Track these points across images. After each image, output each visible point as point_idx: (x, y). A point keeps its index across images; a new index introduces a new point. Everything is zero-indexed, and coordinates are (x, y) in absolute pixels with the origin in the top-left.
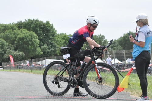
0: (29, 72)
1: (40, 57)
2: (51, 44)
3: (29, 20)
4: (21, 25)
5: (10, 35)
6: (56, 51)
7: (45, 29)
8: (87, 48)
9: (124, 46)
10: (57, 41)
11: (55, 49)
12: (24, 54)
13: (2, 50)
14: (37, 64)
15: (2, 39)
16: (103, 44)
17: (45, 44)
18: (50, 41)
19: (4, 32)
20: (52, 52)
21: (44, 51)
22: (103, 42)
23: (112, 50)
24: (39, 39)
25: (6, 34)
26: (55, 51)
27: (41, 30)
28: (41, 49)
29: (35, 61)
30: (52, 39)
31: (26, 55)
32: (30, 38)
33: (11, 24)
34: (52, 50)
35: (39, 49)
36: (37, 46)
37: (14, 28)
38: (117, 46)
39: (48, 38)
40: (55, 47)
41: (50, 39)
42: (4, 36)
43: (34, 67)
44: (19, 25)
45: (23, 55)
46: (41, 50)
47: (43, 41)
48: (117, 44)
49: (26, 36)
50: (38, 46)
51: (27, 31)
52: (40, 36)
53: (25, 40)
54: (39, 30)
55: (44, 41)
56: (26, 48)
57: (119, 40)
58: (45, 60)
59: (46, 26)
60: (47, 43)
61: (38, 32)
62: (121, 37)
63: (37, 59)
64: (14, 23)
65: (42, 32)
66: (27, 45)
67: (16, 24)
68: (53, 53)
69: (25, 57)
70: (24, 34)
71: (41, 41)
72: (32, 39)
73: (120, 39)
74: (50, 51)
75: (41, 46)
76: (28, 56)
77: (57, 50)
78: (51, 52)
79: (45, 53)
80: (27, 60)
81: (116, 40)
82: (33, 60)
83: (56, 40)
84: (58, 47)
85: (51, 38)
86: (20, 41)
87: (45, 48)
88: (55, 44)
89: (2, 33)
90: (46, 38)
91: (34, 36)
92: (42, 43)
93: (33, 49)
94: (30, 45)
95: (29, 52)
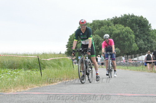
0: (125, 68)
2: (148, 40)
3: (125, 15)
4: (117, 20)
5: (106, 31)
6: (153, 46)
7: (141, 24)
11: (152, 45)
12: (120, 51)
13: (98, 46)
14: (133, 61)
15: (98, 36)
18: (146, 36)
19: (99, 29)
20: (149, 48)
25: (101, 30)
26: (151, 47)
27: (137, 25)
28: (137, 45)
29: (132, 58)
31: (122, 52)
32: (126, 34)
33: (107, 20)
34: (148, 46)
36: (133, 42)
37: (110, 24)
41: (146, 34)
42: (99, 32)
43: (130, 63)
44: (114, 21)
45: (118, 51)
47: (139, 37)
49: (122, 32)
50: (134, 41)
51: (123, 27)
53: (121, 36)
54: (135, 26)
55: (141, 37)
56: (121, 44)
58: (141, 56)
59: (142, 21)
61: (134, 27)
63: (133, 55)
64: (109, 19)
65: (138, 27)
66: (123, 42)
67: (112, 20)
70: (120, 29)
71: (137, 37)
72: (128, 35)
74: (146, 46)
75: (137, 42)
76: (124, 53)
78: (147, 48)
79: (141, 49)
80: (123, 56)
82: (129, 56)
86: (116, 37)
87: (141, 44)
89: (97, 29)
90: (142, 34)
92: (138, 39)
93: (129, 45)
94: (126, 41)
95: (124, 48)
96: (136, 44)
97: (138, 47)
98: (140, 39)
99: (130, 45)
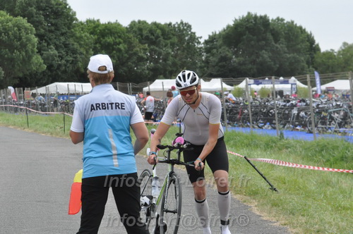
1: (42, 76)
2: (66, 46)
6: (78, 61)
7: (50, 10)
8: (150, 52)
9: (236, 47)
10: (81, 37)
11: (76, 58)
12: (3, 72)
14: (33, 94)
16: (188, 43)
17: (52, 46)
18: (63, 39)
20: (69, 65)
21: (50, 62)
22: (187, 38)
23: (209, 57)
24: (37, 35)
26: (74, 62)
27: (41, 12)
28: (43, 59)
30: (68, 35)
31: (7, 74)
32: (15, 33)
34: (67, 61)
35: (37, 59)
36: (33, 52)
38: (220, 47)
39: (58, 33)
40: (74, 52)
41: (63, 34)
46: (42, 61)
47: (45, 40)
48: (220, 42)
49: (7, 27)
50: (36, 50)
51: (8, 16)
52: (38, 26)
53: (3, 37)
54: (36, 13)
55: (50, 39)
56: (6, 56)
57: (224, 33)
59: (53, 3)
60: (55, 44)
61: (33, 17)
62: (228, 27)
65: (42, 16)
66: (9, 50)
68: (71, 68)
69: (5, 78)
71: (42, 40)
72: (20, 33)
73: (226, 32)
74: (63, 62)
75: (42, 52)
76: (12, 76)
77: (81, 59)
78: (65, 65)
79: (52, 68)
81: (217, 33)
83: (78, 35)
84: (81, 54)
85: (64, 31)
87: (52, 56)
88: (76, 46)
90: (52, 32)
91: (26, 29)
92: (44, 44)
93: (24, 59)
94: (16, 48)
95: (13, 66)
96: (39, 57)
97: (44, 63)
98: (49, 44)
99: (27, 59)
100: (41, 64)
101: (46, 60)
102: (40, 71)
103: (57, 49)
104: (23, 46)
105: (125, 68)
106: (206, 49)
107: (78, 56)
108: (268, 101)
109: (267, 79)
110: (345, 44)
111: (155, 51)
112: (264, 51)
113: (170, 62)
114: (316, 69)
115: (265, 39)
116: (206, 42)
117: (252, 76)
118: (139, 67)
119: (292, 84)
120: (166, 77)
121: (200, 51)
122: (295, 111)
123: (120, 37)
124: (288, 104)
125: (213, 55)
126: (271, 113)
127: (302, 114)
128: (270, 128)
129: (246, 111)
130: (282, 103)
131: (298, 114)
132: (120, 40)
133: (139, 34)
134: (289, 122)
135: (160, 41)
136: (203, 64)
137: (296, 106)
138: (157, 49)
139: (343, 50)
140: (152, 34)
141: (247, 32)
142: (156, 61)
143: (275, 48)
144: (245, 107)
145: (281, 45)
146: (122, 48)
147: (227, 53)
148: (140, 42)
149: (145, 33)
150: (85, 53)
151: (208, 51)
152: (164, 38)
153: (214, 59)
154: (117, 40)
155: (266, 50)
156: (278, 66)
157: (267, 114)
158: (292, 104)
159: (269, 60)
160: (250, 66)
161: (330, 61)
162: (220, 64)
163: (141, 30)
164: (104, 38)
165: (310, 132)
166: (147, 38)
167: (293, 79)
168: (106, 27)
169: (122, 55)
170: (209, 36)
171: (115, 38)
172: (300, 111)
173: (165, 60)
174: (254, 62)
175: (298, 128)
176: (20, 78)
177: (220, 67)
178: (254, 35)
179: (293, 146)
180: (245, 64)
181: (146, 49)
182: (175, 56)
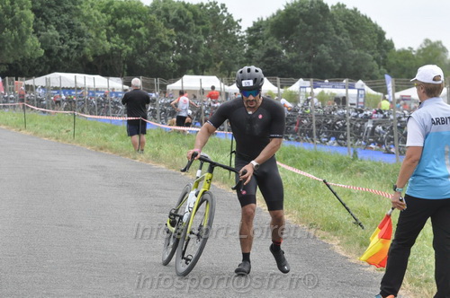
1: (37, 63)
8: (176, 40)
9: (287, 39)
10: (89, 18)
17: (51, 26)
21: (49, 46)
23: (253, 49)
24: (34, 10)
30: (74, 12)
35: (33, 42)
38: (267, 38)
39: (60, 8)
40: (81, 34)
46: (39, 45)
48: (267, 32)
57: (273, 20)
60: (56, 23)
62: (279, 12)
68: (75, 55)
73: (275, 18)
77: (88, 44)
81: (265, 19)
83: (85, 13)
85: (67, 6)
88: (83, 26)
100: (37, 48)
101: (44, 43)
102: (36, 57)
103: (58, 29)
104: (16, 24)
105: (144, 59)
106: (249, 39)
107: (85, 40)
108: (334, 110)
109: (326, 81)
110: (427, 41)
111: (184, 39)
112: (323, 45)
113: (201, 54)
114: (389, 72)
115: (324, 29)
116: (250, 31)
117: (307, 77)
118: (162, 58)
119: (359, 90)
120: (196, 73)
121: (242, 41)
122: (369, 125)
123: (140, 18)
124: (360, 116)
125: (258, 47)
126: (338, 125)
127: (379, 128)
128: (336, 144)
129: (305, 121)
130: (354, 114)
131: (374, 128)
132: (140, 22)
133: (165, 16)
134: (361, 138)
135: (189, 26)
136: (245, 59)
137: (370, 117)
138: (186, 35)
139: (423, 49)
140: (181, 17)
141: (301, 20)
142: (185, 52)
143: (337, 43)
144: (304, 116)
145: (345, 38)
146: (143, 33)
147: (275, 46)
148: (165, 25)
149: (173, 14)
150: (94, 36)
151: (252, 41)
152: (196, 23)
153: (259, 53)
154: (137, 23)
155: (325, 44)
156: (340, 64)
157: (333, 126)
158: (366, 115)
159: (329, 57)
160: (305, 64)
161: (407, 62)
162: (266, 59)
163: (166, 10)
164: (120, 19)
165: (388, 152)
166: (175, 21)
167: (360, 83)
168: (122, 5)
169: (142, 43)
170: (254, 23)
171: (135, 19)
172: (375, 124)
173: (196, 50)
174: (309, 59)
175: (372, 146)
176: (9, 64)
177: (266, 62)
178: (309, 24)
179: (370, 169)
180: (298, 61)
181: (172, 36)
182: (209, 46)
